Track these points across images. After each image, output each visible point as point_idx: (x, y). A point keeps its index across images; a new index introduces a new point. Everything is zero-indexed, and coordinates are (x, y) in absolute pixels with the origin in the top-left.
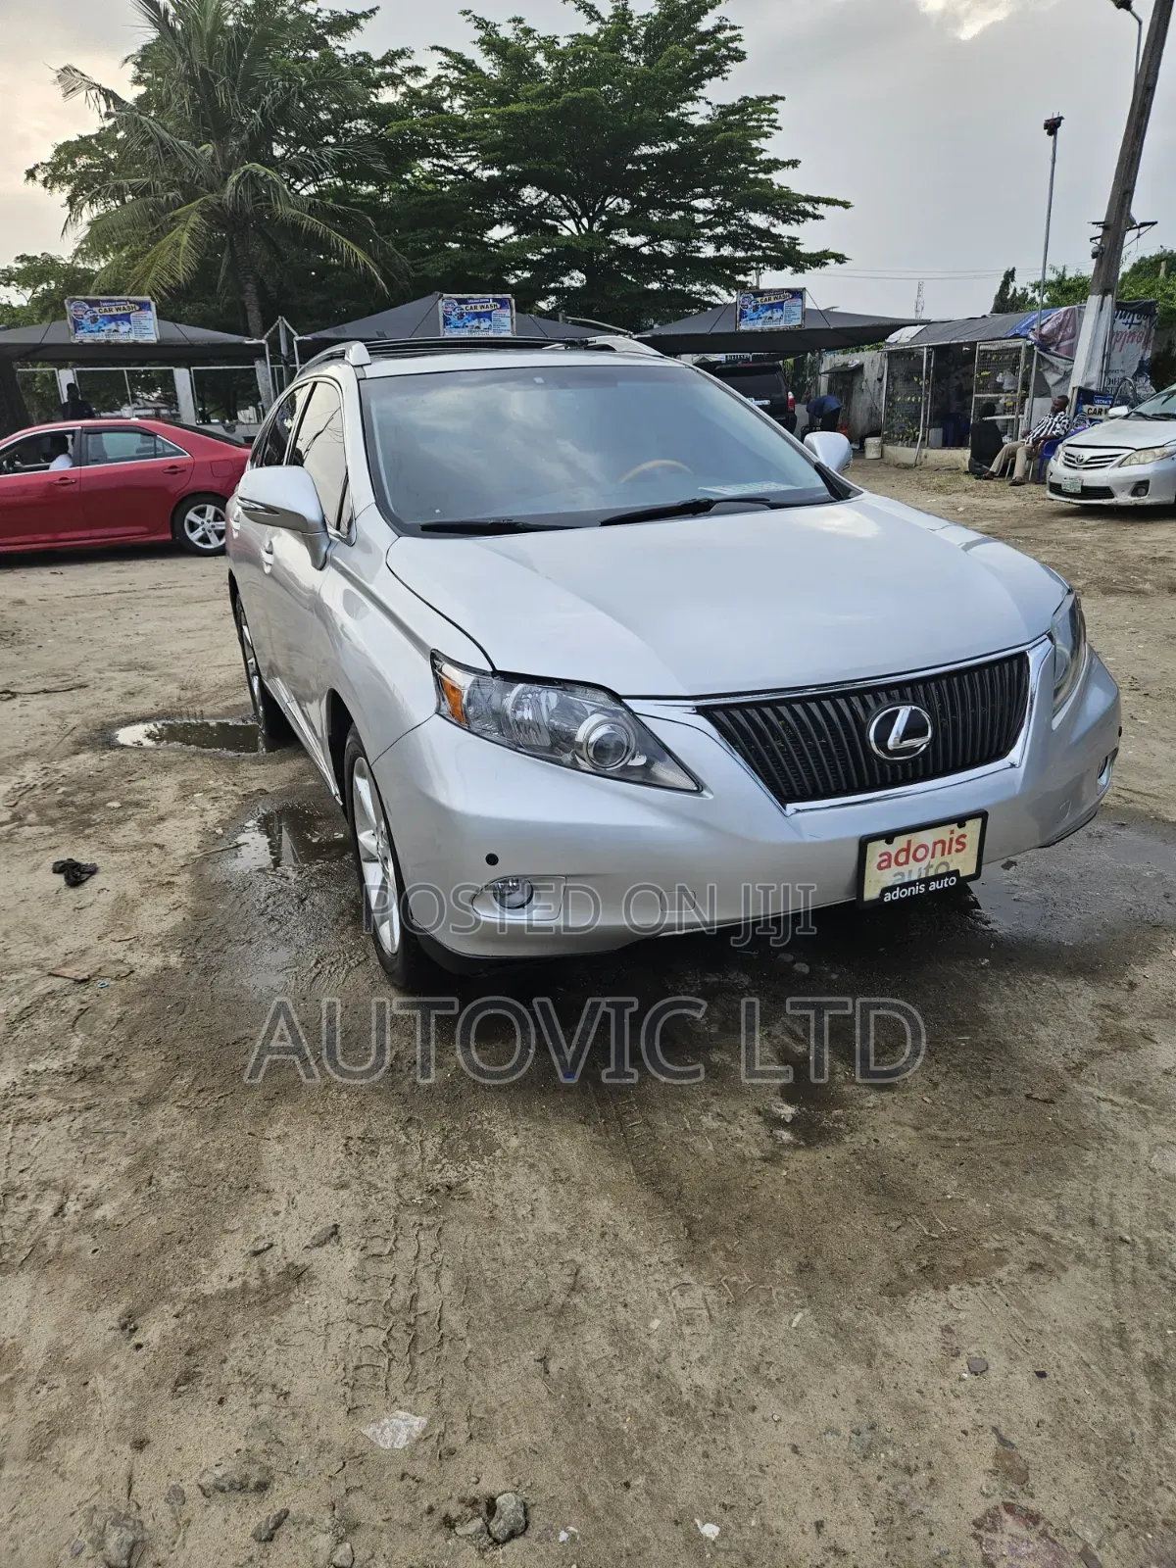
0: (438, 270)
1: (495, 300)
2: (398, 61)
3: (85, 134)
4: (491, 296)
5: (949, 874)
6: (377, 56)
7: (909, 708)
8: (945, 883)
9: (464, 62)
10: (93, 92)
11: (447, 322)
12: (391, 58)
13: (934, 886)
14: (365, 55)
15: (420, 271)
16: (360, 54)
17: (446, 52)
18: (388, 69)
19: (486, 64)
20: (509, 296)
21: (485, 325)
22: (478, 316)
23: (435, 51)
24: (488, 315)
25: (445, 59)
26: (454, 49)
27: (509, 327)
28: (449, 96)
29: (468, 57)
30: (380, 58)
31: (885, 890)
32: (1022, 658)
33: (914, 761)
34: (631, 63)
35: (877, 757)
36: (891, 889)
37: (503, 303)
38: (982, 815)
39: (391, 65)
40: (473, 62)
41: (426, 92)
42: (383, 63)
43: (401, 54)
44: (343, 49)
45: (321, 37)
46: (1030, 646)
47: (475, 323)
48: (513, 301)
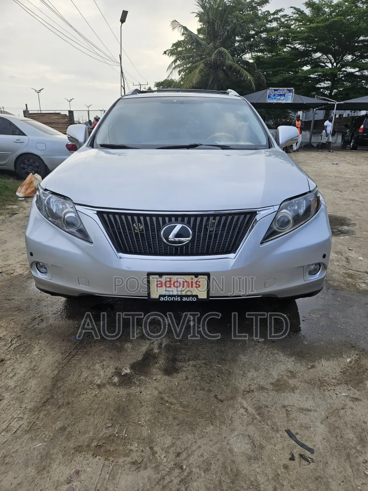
0: (277, 80)
1: (287, 90)
2: (279, 13)
3: (180, 40)
4: (286, 88)
5: (193, 296)
6: (272, 12)
7: (181, 225)
8: (190, 299)
9: (300, 12)
10: (180, 28)
11: (269, 97)
12: (276, 12)
13: (185, 299)
14: (268, 11)
15: (271, 81)
16: (266, 11)
17: (295, 8)
18: (275, 16)
19: (308, 12)
20: (293, 88)
21: (282, 98)
22: (280, 95)
23: (292, 8)
24: (284, 95)
25: (294, 11)
26: (297, 7)
27: (291, 99)
28: (294, 23)
29: (302, 9)
30: (273, 12)
31: (160, 296)
32: (252, 214)
33: (181, 247)
34: (360, 8)
35: (164, 242)
36: (164, 296)
37: (290, 91)
38: (208, 275)
39: (277, 14)
40: (303, 11)
41: (286, 22)
42: (274, 14)
43: (280, 10)
44: (262, 10)
45: (256, 7)
46: (259, 209)
47: (279, 97)
48: (294, 90)
